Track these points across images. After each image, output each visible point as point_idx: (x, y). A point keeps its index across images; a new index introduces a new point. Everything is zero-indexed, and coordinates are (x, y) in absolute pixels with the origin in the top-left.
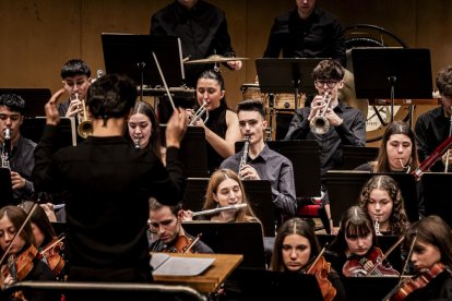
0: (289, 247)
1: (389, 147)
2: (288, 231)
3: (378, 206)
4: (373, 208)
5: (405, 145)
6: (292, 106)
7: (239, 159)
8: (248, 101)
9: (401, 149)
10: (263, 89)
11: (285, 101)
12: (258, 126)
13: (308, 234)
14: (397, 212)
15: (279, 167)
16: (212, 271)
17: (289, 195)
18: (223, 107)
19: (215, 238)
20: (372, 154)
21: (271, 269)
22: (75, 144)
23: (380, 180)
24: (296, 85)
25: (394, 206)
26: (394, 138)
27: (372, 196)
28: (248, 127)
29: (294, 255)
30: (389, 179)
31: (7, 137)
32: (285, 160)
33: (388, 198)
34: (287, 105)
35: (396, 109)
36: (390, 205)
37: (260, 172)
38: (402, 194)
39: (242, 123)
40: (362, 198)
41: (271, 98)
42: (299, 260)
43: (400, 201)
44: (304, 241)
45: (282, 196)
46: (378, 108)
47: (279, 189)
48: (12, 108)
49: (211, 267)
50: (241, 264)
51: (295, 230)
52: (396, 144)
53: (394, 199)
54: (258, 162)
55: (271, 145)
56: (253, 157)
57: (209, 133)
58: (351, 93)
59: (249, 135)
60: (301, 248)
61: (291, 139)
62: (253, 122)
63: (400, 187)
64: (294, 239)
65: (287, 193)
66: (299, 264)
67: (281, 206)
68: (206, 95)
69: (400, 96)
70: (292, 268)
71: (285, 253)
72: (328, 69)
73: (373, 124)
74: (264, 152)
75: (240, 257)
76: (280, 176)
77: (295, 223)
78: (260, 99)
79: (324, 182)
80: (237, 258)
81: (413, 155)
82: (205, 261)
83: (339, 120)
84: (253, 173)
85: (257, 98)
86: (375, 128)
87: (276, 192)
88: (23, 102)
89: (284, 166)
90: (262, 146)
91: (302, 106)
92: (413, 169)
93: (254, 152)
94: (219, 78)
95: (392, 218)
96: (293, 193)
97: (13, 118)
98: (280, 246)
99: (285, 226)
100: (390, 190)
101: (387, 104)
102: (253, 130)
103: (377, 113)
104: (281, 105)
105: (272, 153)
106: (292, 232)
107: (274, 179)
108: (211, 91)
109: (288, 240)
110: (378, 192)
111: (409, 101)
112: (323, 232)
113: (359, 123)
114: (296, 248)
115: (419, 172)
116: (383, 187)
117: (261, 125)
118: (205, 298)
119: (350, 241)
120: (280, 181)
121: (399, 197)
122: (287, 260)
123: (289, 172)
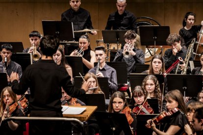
0: (115, 102)
1: (153, 64)
2: (115, 96)
3: (149, 86)
4: (147, 87)
5: (159, 62)
6: (116, 48)
7: (96, 69)
8: (99, 46)
9: (157, 64)
10: (105, 42)
11: (113, 46)
12: (103, 56)
13: (123, 98)
14: (157, 89)
15: (111, 72)
16: (85, 113)
18: (89, 49)
19: (86, 99)
20: (147, 67)
21: (108, 112)
22: (32, 63)
23: (150, 77)
24: (118, 41)
25: (156, 86)
26: (154, 60)
27: (147, 83)
28: (99, 56)
29: (117, 106)
30: (154, 76)
31: (6, 61)
32: (114, 70)
33: (153, 83)
34: (114, 48)
35: (157, 49)
36: (154, 86)
37: (104, 74)
38: (159, 82)
39: (97, 55)
41: (108, 46)
43: (158, 85)
44: (121, 100)
45: (112, 84)
46: (150, 49)
47: (111, 81)
49: (85, 111)
50: (96, 110)
51: (118, 96)
52: (155, 62)
53: (155, 84)
55: (108, 64)
56: (101, 68)
57: (84, 60)
58: (139, 43)
59: (99, 60)
60: (120, 102)
61: (116, 61)
62: (101, 55)
63: (158, 79)
64: (118, 99)
65: (114, 83)
66: (119, 109)
68: (82, 45)
69: (158, 44)
70: (116, 111)
71: (114, 105)
72: (130, 34)
73: (147, 55)
74: (105, 66)
75: (96, 107)
76: (111, 76)
77: (118, 93)
78: (104, 46)
79: (129, 78)
80: (94, 108)
81: (163, 67)
82: (84, 108)
83: (134, 54)
84: (101, 75)
85: (102, 45)
86: (148, 57)
87: (110, 82)
88: (12, 47)
89: (113, 72)
91: (120, 49)
92: (163, 73)
93: (101, 67)
95: (155, 91)
96: (116, 82)
97: (8, 53)
98: (112, 102)
99: (114, 94)
100: (154, 80)
101: (153, 47)
102: (101, 58)
103: (149, 51)
104: (112, 48)
105: (108, 67)
106: (117, 97)
107: (109, 77)
108: (84, 43)
109: (115, 100)
111: (161, 46)
112: (128, 97)
113: (142, 55)
114: (118, 103)
115: (165, 74)
117: (104, 56)
118: (82, 123)
119: (135, 98)
120: (111, 78)
121: (157, 83)
122: (114, 107)
123: (115, 74)
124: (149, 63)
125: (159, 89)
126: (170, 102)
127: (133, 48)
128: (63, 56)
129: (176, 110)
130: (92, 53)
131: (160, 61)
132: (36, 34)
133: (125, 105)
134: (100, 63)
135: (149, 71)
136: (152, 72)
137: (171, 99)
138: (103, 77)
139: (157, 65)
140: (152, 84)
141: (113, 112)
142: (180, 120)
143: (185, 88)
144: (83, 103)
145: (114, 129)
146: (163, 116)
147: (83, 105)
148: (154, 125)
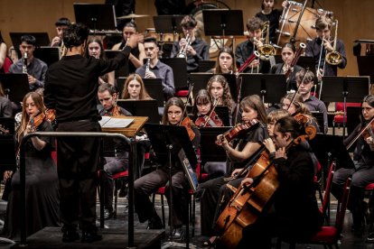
0: (171, 112)
1: (220, 60)
2: (171, 104)
3: (216, 90)
4: (214, 91)
5: (228, 58)
6: (172, 40)
7: (145, 68)
9: (225, 60)
10: (157, 31)
11: (168, 37)
12: (154, 50)
14: (226, 94)
15: (165, 71)
16: (133, 125)
19: (133, 108)
20: (212, 64)
23: (217, 78)
24: (174, 29)
25: (225, 90)
26: (222, 55)
27: (213, 86)
28: (149, 51)
29: (174, 116)
30: (221, 77)
31: (26, 57)
32: (169, 68)
33: (221, 87)
34: (169, 39)
35: (226, 40)
36: (222, 90)
37: (156, 74)
39: (146, 49)
40: (208, 87)
41: (161, 36)
42: (176, 119)
43: (227, 89)
44: (179, 109)
45: (168, 87)
46: (216, 40)
47: (166, 83)
48: (28, 43)
49: (132, 123)
51: (174, 103)
52: (223, 58)
53: (224, 87)
54: (155, 69)
55: (161, 60)
56: (152, 67)
58: (203, 33)
59: (150, 55)
60: (177, 112)
62: (151, 48)
64: (174, 108)
65: (170, 86)
66: (176, 121)
67: (167, 92)
68: (128, 35)
69: (228, 34)
70: (172, 123)
71: (169, 115)
73: (213, 49)
74: (158, 64)
75: (147, 118)
76: (166, 76)
77: (174, 100)
80: (145, 119)
81: (233, 64)
82: (130, 120)
86: (215, 51)
87: (164, 85)
88: (34, 39)
89: (168, 71)
90: (156, 61)
91: (177, 40)
92: (234, 72)
93: (153, 64)
94: (135, 26)
95: (224, 97)
96: (172, 84)
97: (29, 48)
98: (167, 112)
99: (169, 101)
100: (222, 83)
101: (221, 38)
102: (152, 52)
103: (216, 43)
104: (166, 39)
105: (162, 64)
106: (173, 105)
107: (163, 78)
109: (171, 109)
110: (216, 83)
111: (232, 37)
112: (188, 104)
114: (175, 113)
115: (237, 74)
116: (218, 81)
117: (156, 49)
118: (129, 140)
119: (198, 107)
120: (166, 79)
121: (227, 86)
122: (170, 119)
123: (171, 74)
124: (215, 60)
125: (229, 94)
126: (247, 111)
127: (194, 39)
128: (102, 50)
129: (255, 121)
130: (141, 46)
131: (230, 56)
132: (64, 22)
133: (185, 116)
134: (151, 60)
135: (215, 69)
136: (219, 71)
137: (248, 108)
138: (156, 78)
139: (225, 62)
140: (219, 88)
141: (168, 124)
142: (260, 135)
143: (263, 92)
145: (171, 147)
147: (128, 116)
148: (226, 141)
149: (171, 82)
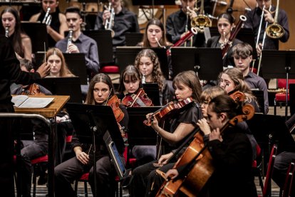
0: (98, 89)
1: (149, 33)
2: (97, 80)
3: (144, 66)
4: (142, 67)
6: (96, 10)
8: (71, 7)
9: (154, 33)
11: (92, 7)
12: (77, 21)
13: (108, 82)
14: (156, 70)
15: (89, 45)
17: (95, 62)
19: (54, 86)
21: (86, 103)
23: (146, 52)
25: (154, 66)
26: (151, 27)
27: (142, 61)
28: (71, 22)
29: (100, 94)
30: (151, 51)
32: (93, 41)
33: (150, 62)
34: (93, 10)
35: (155, 11)
36: (151, 66)
39: (68, 20)
40: (136, 62)
41: (84, 6)
42: (102, 97)
43: (157, 64)
44: (106, 86)
45: (91, 62)
46: (145, 10)
47: (89, 58)
49: (52, 103)
50: (69, 101)
51: (101, 80)
52: (151, 31)
53: (154, 62)
54: (78, 42)
55: (84, 33)
56: (74, 40)
59: (72, 27)
60: (104, 90)
62: (74, 20)
65: (94, 61)
66: (102, 99)
67: (91, 67)
68: (48, 5)
70: (98, 102)
71: (95, 93)
73: (142, 20)
74: (81, 37)
75: (68, 97)
76: (90, 50)
77: (101, 76)
81: (163, 37)
82: (50, 99)
84: (75, 49)
86: (144, 22)
87: (88, 60)
89: (92, 44)
90: (79, 33)
91: (101, 10)
93: (75, 37)
96: (97, 60)
98: (92, 89)
100: (151, 57)
101: (150, 8)
102: (74, 24)
103: (145, 13)
104: (89, 10)
105: (85, 37)
106: (99, 81)
107: (86, 52)
108: (51, 2)
109: (97, 86)
110: (145, 58)
111: (162, 7)
114: (101, 91)
116: (147, 55)
117: (79, 21)
118: (49, 121)
119: (125, 84)
120: (90, 53)
121: (157, 61)
122: (96, 97)
123: (95, 48)
124: (143, 32)
125: (159, 70)
126: (181, 88)
130: (62, 17)
133: (112, 94)
134: (74, 32)
135: (142, 43)
136: (148, 45)
138: (78, 52)
139: (154, 35)
140: (148, 64)
141: (94, 104)
142: (194, 115)
143: (197, 68)
144: (48, 92)
145: (95, 129)
146: (169, 108)
147: (48, 94)
148: (156, 121)
149: (95, 56)
